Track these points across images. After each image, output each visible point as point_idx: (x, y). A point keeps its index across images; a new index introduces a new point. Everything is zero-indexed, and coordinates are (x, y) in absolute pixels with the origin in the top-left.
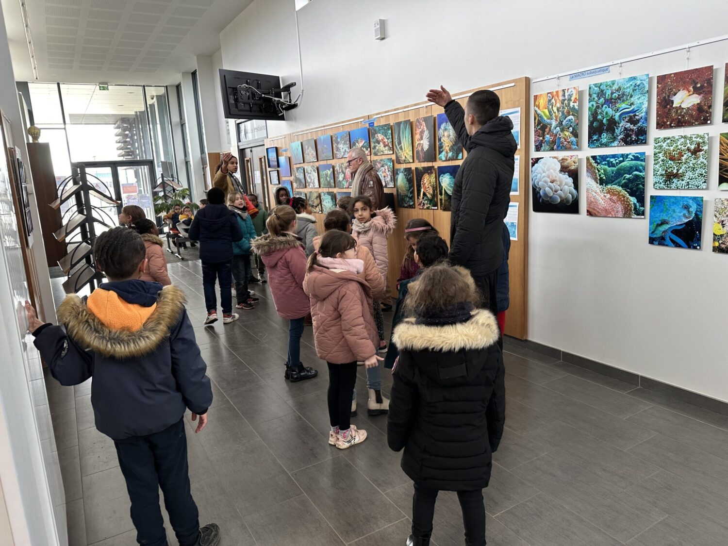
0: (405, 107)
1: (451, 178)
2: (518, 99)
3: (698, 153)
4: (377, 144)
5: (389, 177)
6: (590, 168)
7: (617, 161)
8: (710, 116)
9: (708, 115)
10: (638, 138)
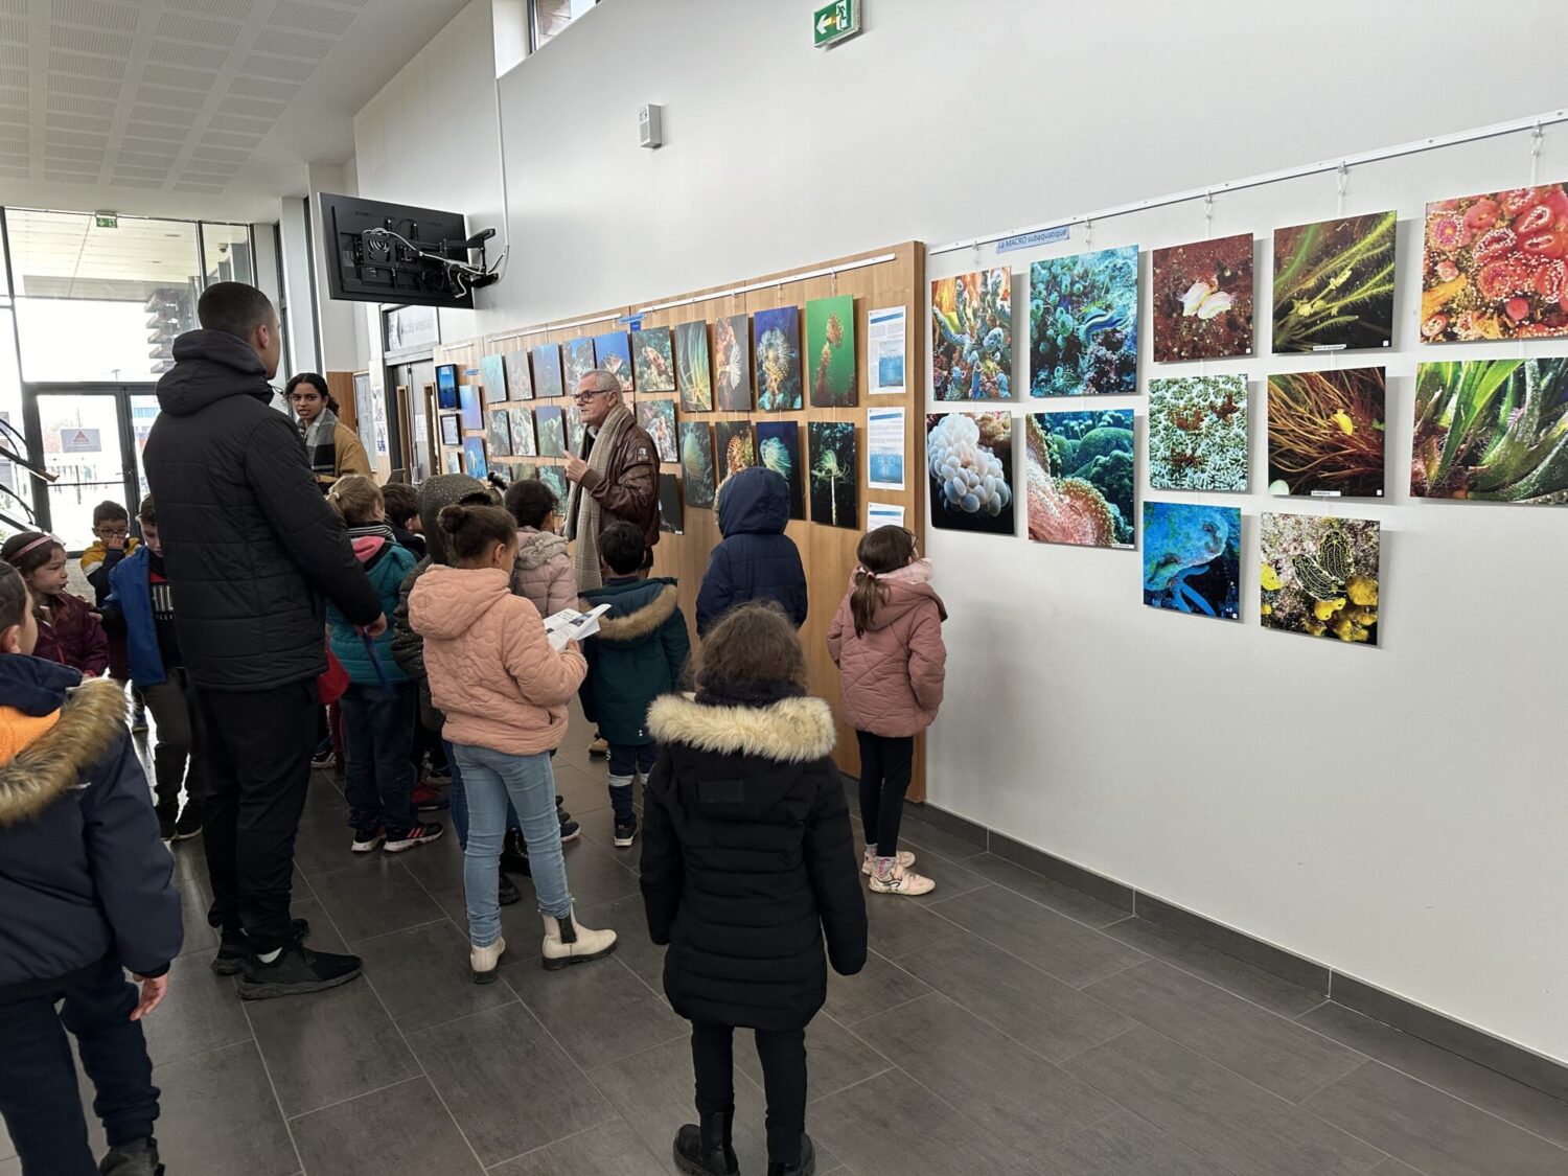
0: (698, 294)
1: (780, 448)
2: (900, 288)
3: (1229, 415)
4: (645, 368)
5: (668, 439)
6: (1034, 440)
7: (1082, 426)
8: (1250, 338)
9: (1246, 336)
10: (1121, 379)
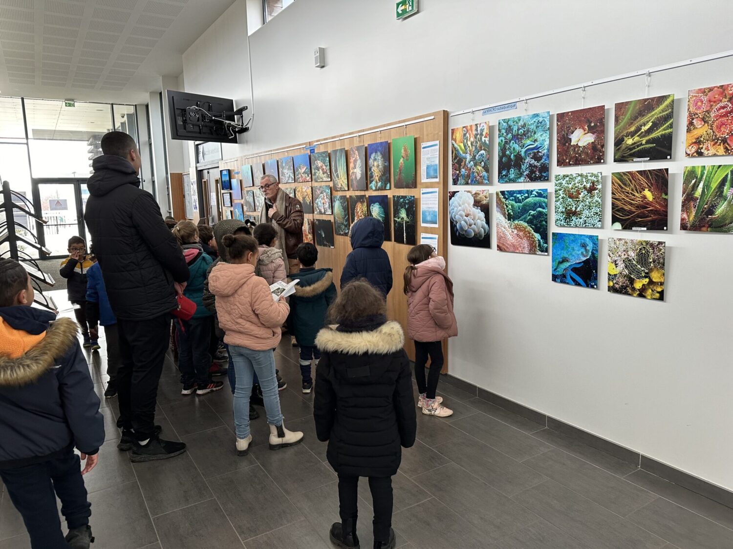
0: (341, 136)
1: (380, 208)
2: (436, 132)
3: (593, 192)
4: (317, 171)
5: (327, 204)
6: (500, 204)
7: (523, 197)
8: (603, 155)
9: (601, 154)
10: (541, 175)
